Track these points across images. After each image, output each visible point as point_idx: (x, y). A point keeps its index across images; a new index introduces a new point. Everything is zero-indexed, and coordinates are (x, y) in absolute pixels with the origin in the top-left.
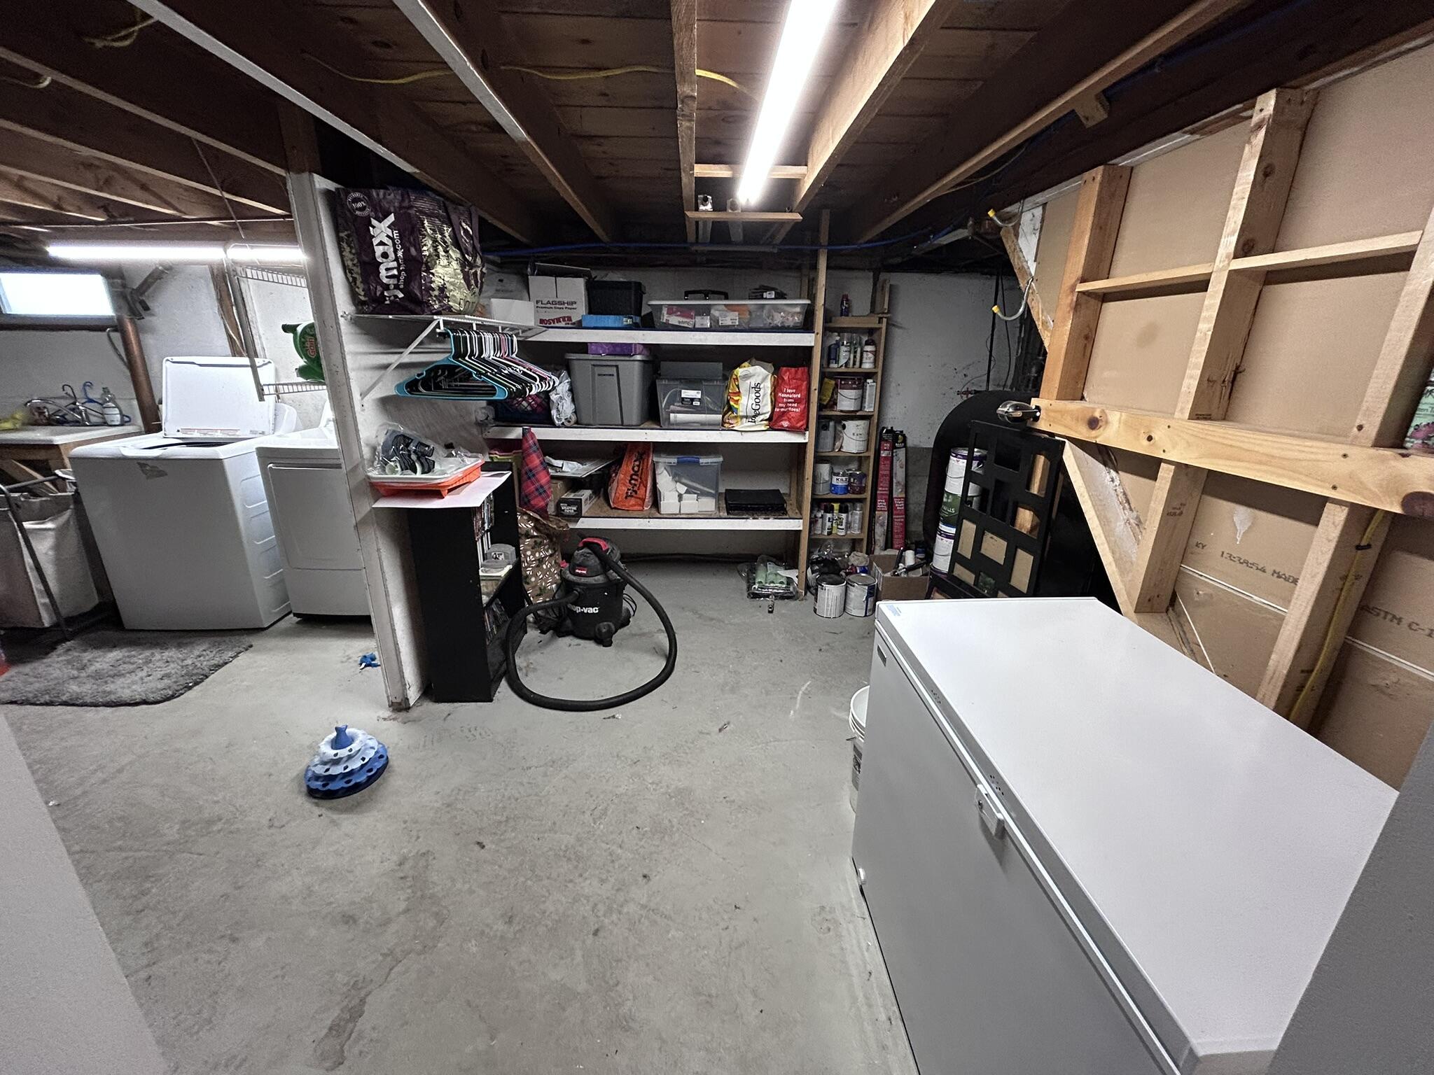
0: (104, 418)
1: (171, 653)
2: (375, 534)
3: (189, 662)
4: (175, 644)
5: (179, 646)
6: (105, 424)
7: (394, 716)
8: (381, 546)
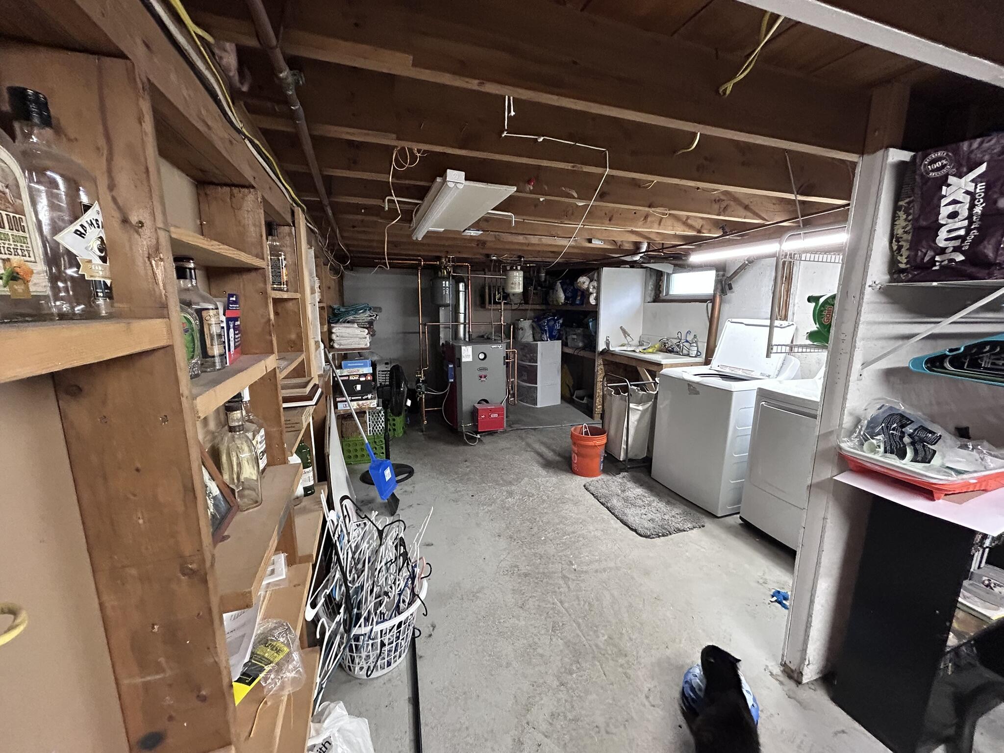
0: (689, 352)
1: (662, 505)
2: (827, 502)
3: (666, 517)
4: (666, 500)
5: (668, 503)
6: (688, 355)
7: (781, 679)
8: (829, 516)
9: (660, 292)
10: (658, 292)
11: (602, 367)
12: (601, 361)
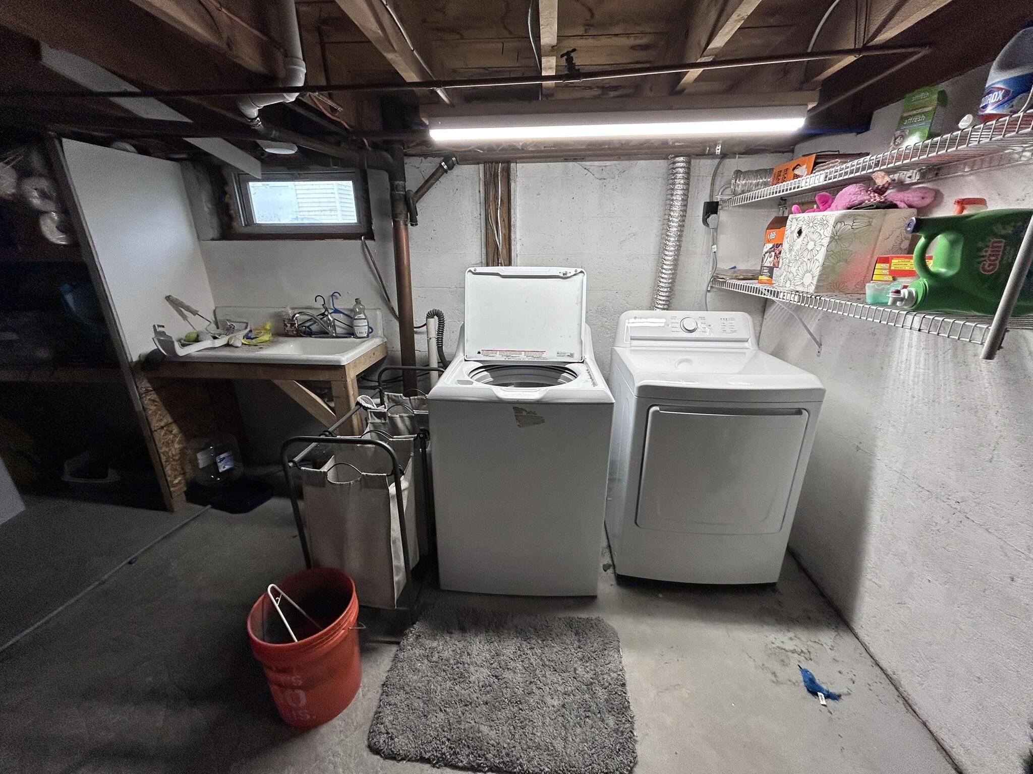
9: (231, 218)
10: (226, 219)
11: (153, 396)
12: (145, 385)
